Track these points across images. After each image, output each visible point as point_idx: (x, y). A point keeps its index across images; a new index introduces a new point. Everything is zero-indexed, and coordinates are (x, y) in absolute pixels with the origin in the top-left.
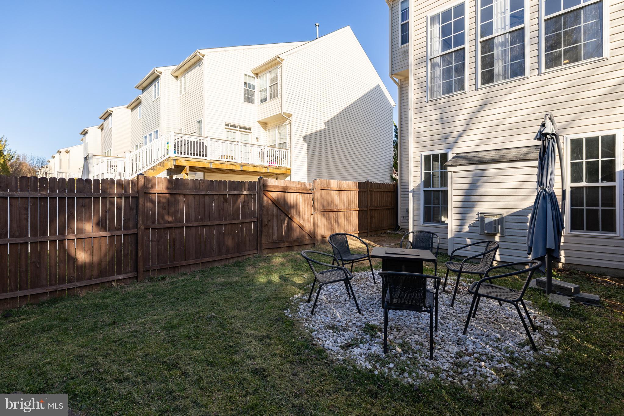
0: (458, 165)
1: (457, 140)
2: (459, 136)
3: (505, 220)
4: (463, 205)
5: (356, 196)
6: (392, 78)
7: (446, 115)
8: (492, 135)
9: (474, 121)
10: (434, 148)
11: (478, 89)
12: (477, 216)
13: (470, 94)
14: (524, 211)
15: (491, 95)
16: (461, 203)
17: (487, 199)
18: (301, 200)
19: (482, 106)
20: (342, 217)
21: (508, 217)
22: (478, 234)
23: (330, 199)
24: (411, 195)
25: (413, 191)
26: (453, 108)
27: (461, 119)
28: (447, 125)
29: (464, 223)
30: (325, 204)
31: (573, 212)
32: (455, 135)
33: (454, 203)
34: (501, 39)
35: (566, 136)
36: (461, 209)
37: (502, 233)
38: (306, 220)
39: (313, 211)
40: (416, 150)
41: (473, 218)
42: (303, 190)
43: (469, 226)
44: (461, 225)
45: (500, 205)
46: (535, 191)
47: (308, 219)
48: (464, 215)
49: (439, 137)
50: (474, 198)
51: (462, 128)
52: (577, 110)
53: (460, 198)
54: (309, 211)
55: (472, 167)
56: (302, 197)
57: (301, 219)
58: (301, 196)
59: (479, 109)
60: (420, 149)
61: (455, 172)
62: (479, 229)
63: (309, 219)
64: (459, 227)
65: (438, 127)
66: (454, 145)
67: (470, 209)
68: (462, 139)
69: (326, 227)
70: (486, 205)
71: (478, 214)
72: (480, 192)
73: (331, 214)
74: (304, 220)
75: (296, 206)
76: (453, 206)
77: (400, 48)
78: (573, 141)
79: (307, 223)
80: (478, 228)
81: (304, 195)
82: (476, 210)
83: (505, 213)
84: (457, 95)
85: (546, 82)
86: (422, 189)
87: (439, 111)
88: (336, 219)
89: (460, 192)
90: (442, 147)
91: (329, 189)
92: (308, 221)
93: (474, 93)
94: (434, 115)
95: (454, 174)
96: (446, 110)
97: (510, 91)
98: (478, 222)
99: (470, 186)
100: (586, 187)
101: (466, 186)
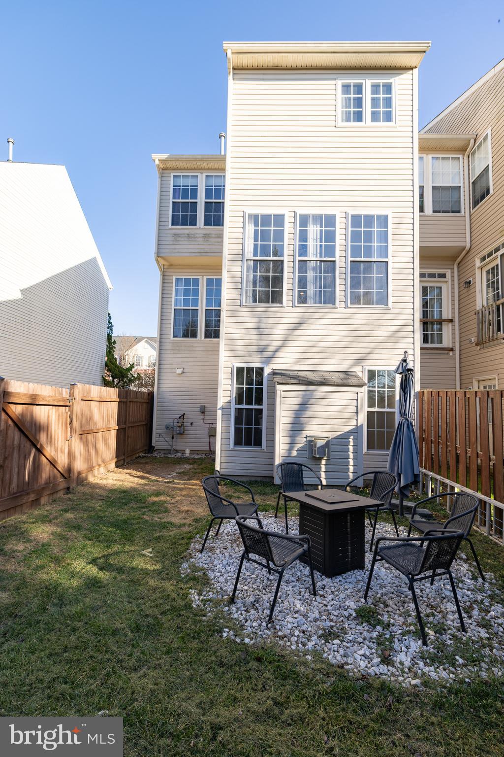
0: (288, 384)
1: (274, 355)
2: (276, 351)
3: (331, 444)
4: (292, 427)
5: (115, 409)
6: (157, 260)
7: (263, 326)
8: (308, 355)
9: (291, 338)
10: (250, 359)
11: (295, 306)
12: (305, 439)
13: (287, 309)
14: (346, 434)
15: (307, 315)
16: (290, 425)
17: (315, 421)
18: (54, 416)
19: (299, 324)
20: (101, 439)
21: (333, 440)
22: (306, 459)
23: (89, 413)
24: (219, 413)
25: (222, 408)
26: (270, 320)
27: (279, 332)
28: (264, 337)
29: (293, 447)
30: (84, 421)
31: (368, 432)
32: (272, 349)
33: (282, 425)
34: (313, 264)
35: (365, 366)
36: (290, 432)
37: (328, 456)
38: (59, 449)
39: (69, 434)
40: (227, 359)
41: (301, 442)
42: (59, 401)
43: (298, 450)
44: (290, 450)
45: (327, 428)
46: (355, 415)
47: (61, 449)
48: (293, 438)
49: (255, 348)
50: (303, 420)
51: (279, 343)
52: (372, 345)
53: (289, 420)
54: (64, 434)
55: (303, 388)
56: (56, 412)
57: (53, 449)
58: (54, 410)
59: (295, 327)
60: (232, 359)
61: (284, 391)
62: (307, 454)
63: (63, 448)
64: (288, 452)
65: (255, 337)
66: (270, 360)
67: (299, 432)
68: (279, 355)
69: (82, 456)
70: (314, 427)
71: (306, 437)
72: (308, 414)
73: (90, 436)
74: (56, 451)
75: (46, 428)
76: (281, 429)
77: (170, 229)
78: (369, 371)
79: (60, 454)
80: (306, 452)
81: (58, 409)
82: (305, 433)
83: (331, 435)
84: (274, 308)
85: (351, 316)
86: (233, 406)
87: (256, 320)
88: (94, 443)
89: (290, 414)
90: (258, 360)
91: (90, 399)
92: (62, 452)
93: (291, 309)
94: (251, 323)
95: (283, 393)
96: (264, 320)
97: (323, 316)
98: (306, 446)
99: (300, 408)
100: (377, 412)
101: (296, 407)
